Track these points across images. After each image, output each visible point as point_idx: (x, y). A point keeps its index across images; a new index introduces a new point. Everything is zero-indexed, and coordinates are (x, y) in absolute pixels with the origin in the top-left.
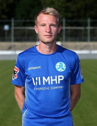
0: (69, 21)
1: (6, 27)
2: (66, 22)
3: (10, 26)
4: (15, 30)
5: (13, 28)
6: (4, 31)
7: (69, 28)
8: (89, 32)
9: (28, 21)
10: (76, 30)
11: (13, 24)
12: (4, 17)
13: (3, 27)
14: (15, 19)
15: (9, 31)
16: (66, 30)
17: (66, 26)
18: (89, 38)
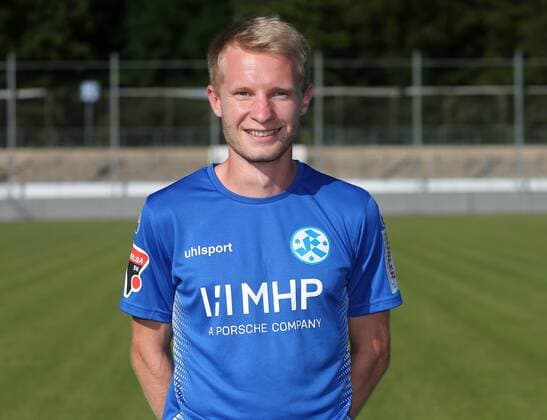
0: (337, 64)
1: (89, 91)
2: (327, 70)
3: (105, 86)
4: (123, 101)
5: (115, 93)
6: (83, 105)
7: (338, 91)
8: (417, 107)
9: (177, 64)
10: (367, 102)
11: (115, 78)
12: (81, 48)
13: (76, 89)
14: (122, 58)
15: (101, 106)
16: (328, 99)
17: (327, 83)
18: (417, 129)
